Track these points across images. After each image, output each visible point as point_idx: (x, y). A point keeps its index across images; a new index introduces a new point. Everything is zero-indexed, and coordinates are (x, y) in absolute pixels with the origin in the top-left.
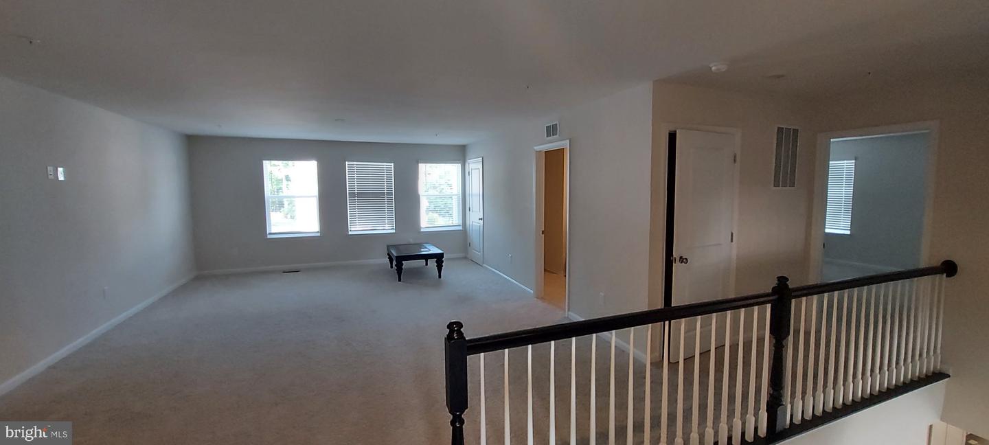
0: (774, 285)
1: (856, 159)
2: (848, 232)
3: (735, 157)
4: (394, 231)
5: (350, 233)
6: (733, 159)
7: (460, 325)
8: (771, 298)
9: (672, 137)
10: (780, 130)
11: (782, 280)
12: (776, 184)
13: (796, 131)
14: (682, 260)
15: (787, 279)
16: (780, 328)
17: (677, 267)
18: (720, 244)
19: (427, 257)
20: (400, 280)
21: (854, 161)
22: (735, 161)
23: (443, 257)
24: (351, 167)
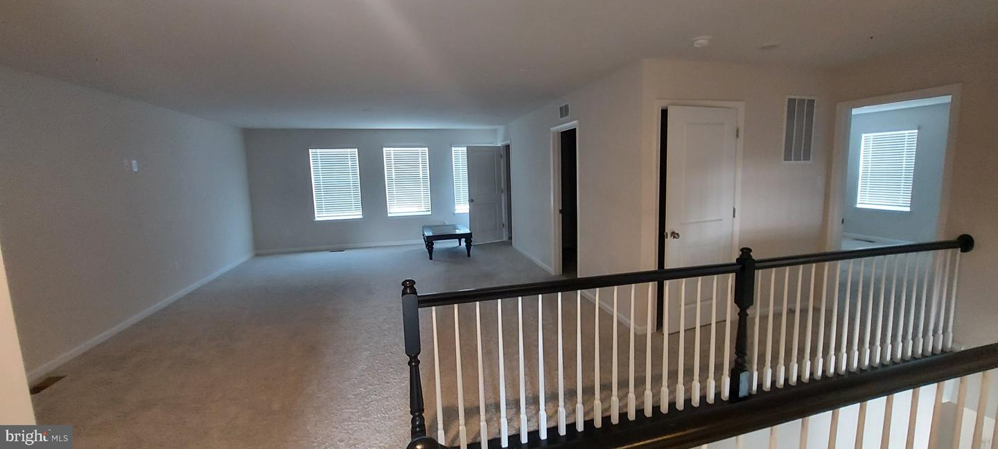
0: (738, 257)
1: (919, 129)
2: (908, 209)
3: (738, 131)
4: (430, 213)
5: (389, 215)
6: (735, 134)
7: (413, 282)
8: (735, 268)
9: (664, 113)
10: (792, 102)
11: (746, 252)
12: (788, 157)
13: (811, 102)
14: (675, 235)
15: (751, 250)
16: (744, 296)
17: (669, 241)
18: (721, 220)
19: (459, 237)
20: (431, 258)
21: (917, 131)
22: (737, 136)
23: (472, 237)
24: (389, 154)
